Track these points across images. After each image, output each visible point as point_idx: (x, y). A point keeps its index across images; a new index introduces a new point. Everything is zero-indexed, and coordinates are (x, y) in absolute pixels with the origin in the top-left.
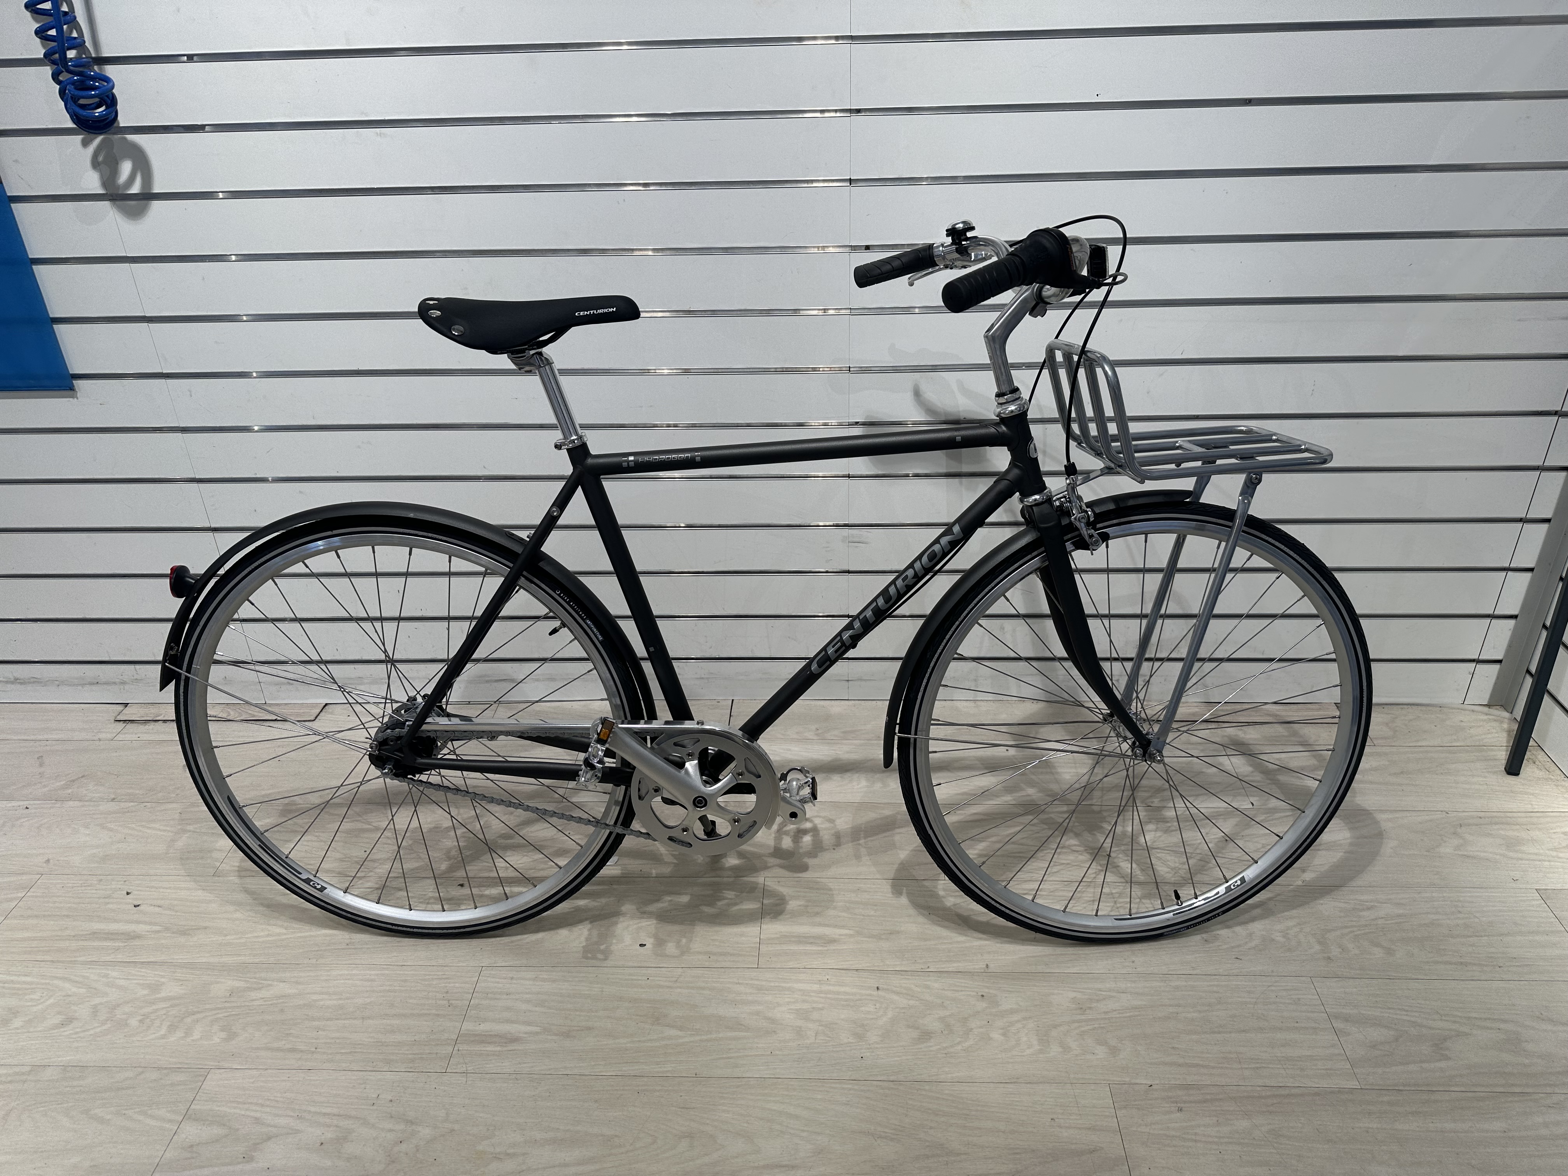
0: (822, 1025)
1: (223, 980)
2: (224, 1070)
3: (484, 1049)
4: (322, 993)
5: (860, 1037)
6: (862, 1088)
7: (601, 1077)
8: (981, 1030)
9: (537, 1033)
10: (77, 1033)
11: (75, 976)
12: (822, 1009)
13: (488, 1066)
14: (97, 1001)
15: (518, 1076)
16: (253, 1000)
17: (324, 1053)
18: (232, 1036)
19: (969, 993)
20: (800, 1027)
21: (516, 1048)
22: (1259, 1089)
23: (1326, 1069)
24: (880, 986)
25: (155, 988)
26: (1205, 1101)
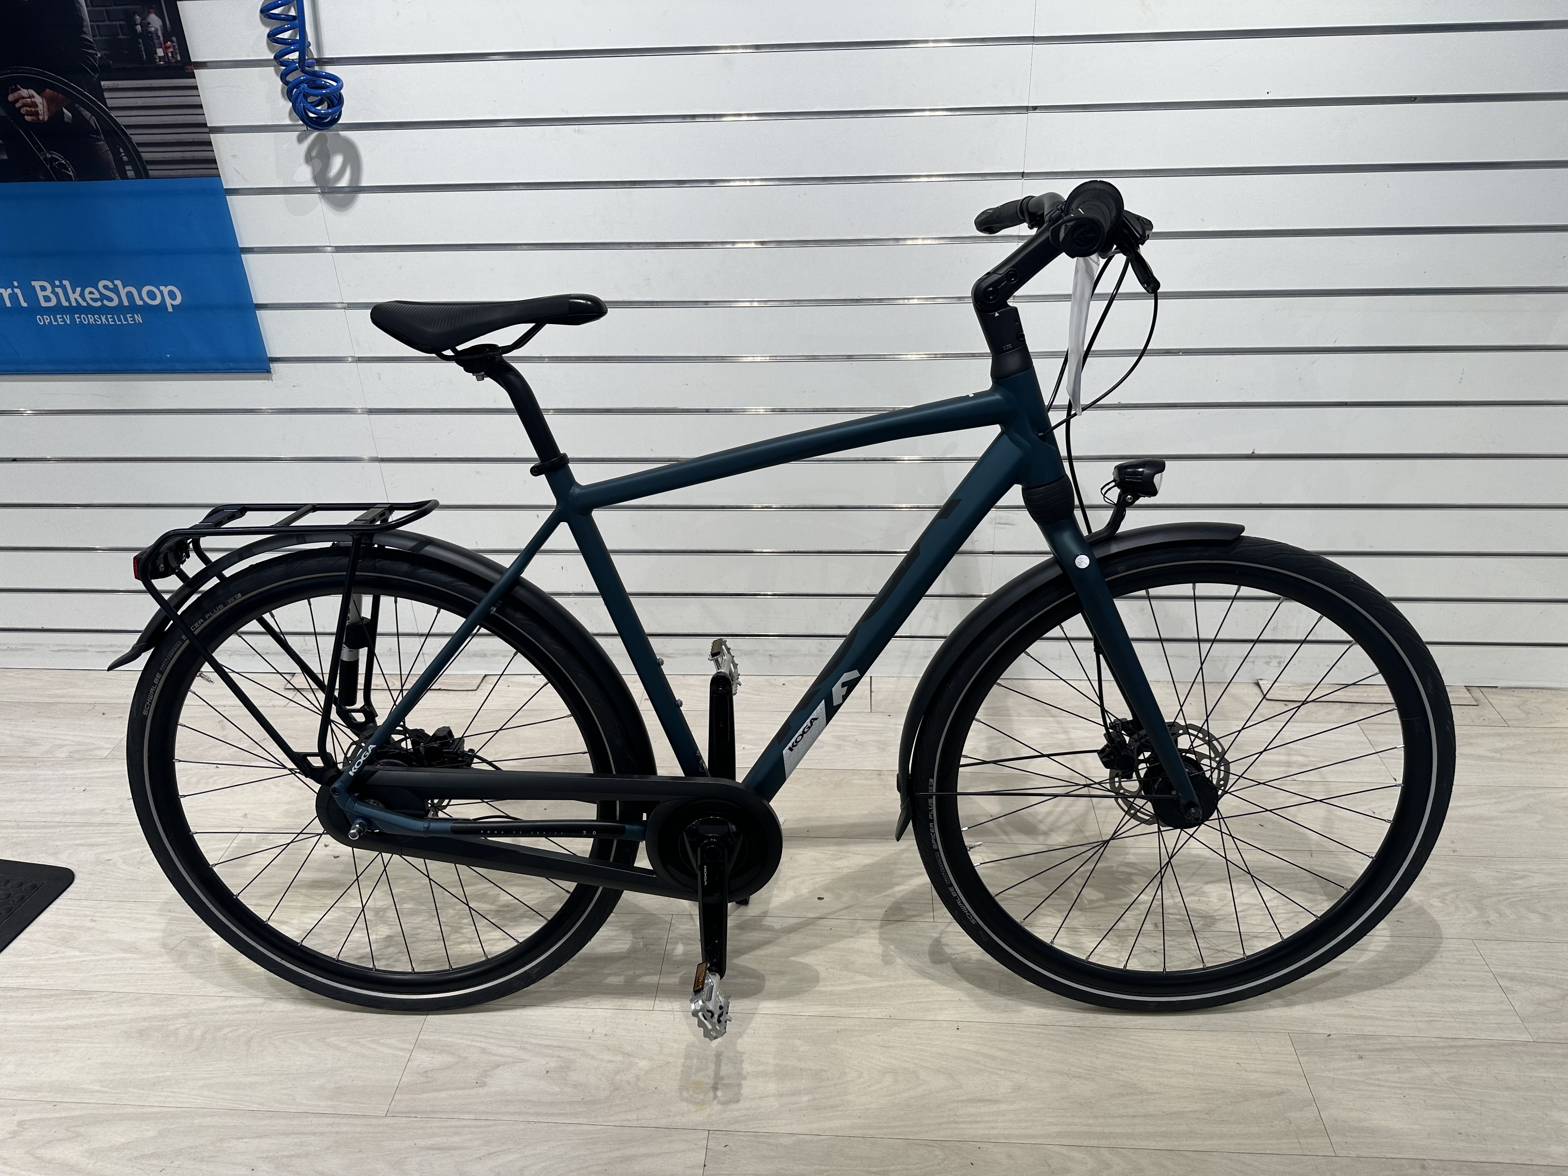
22: (1434, 1040)
23: (1498, 1024)
26: (1384, 1050)
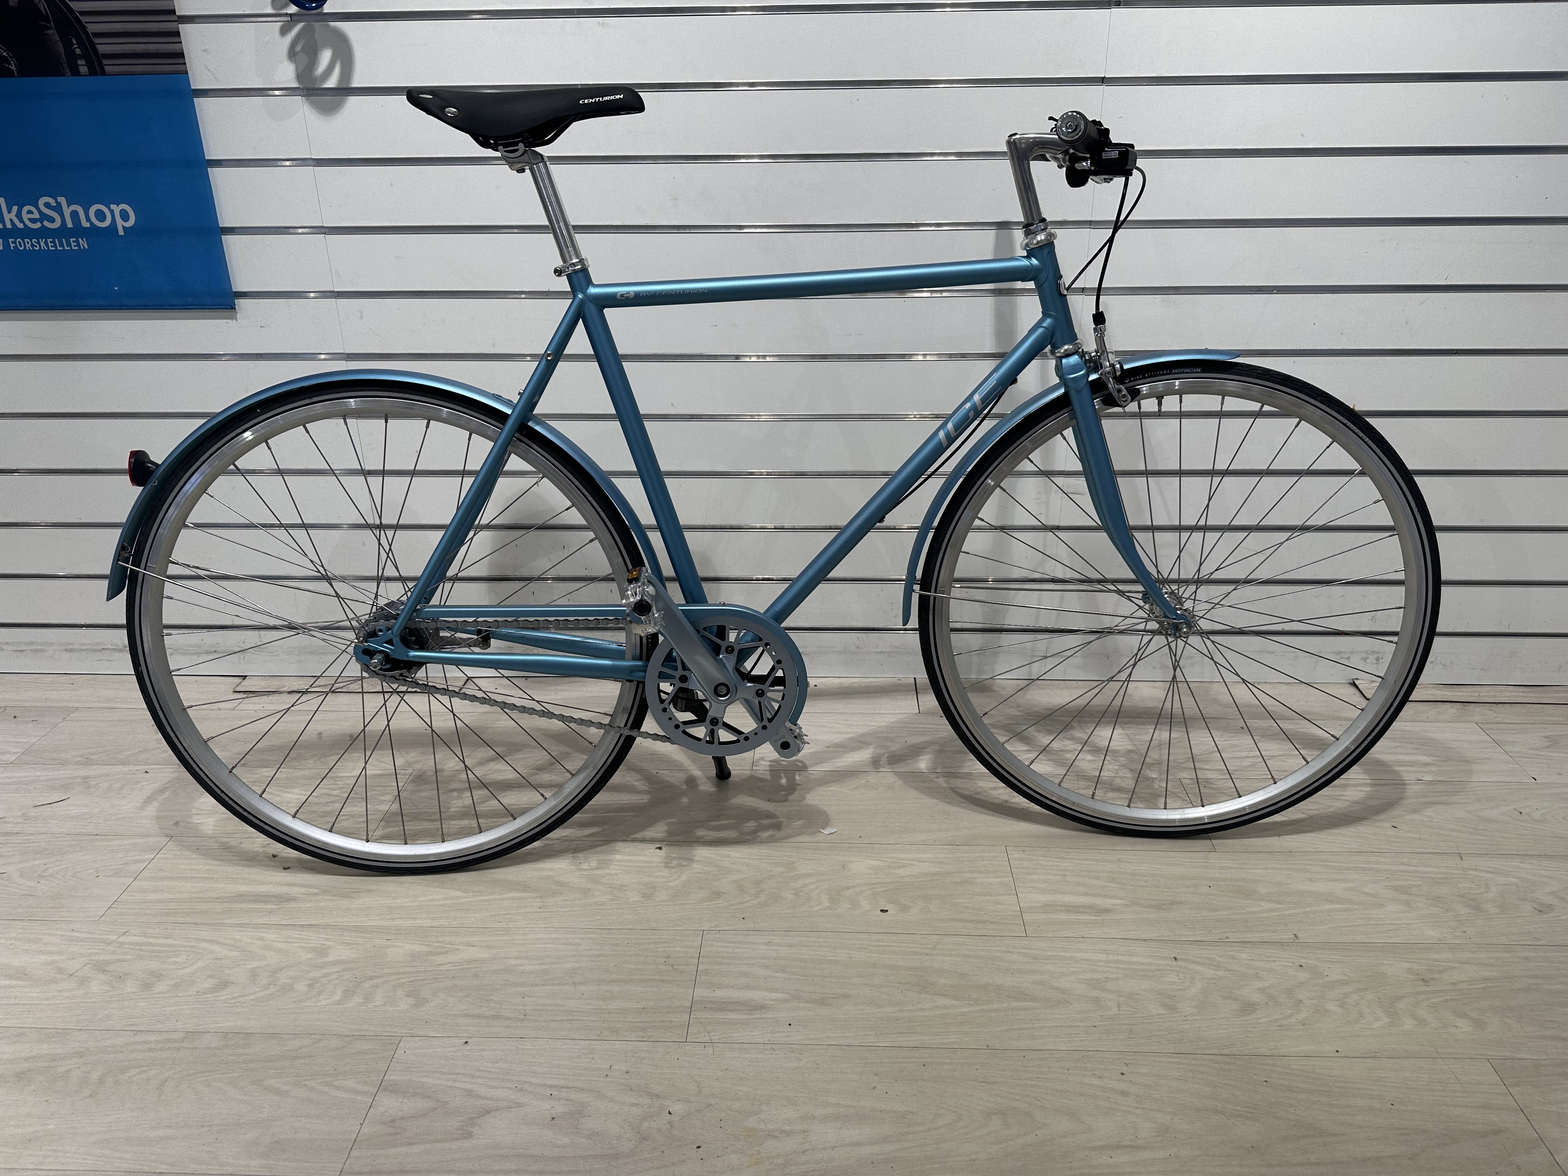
0: (1121, 996)
1: (401, 944)
2: (419, 1038)
3: (726, 1017)
4: (519, 958)
5: (1172, 1009)
6: (1193, 1062)
7: (874, 1048)
8: (1314, 1001)
9: (786, 1001)
10: (234, 998)
11: (225, 938)
12: (1117, 979)
13: (735, 1035)
14: (255, 964)
15: (775, 1046)
16: (439, 965)
17: (537, 1020)
18: (420, 1002)
19: (1284, 963)
20: (1098, 998)
21: (764, 1016)
24: (1178, 956)
25: (321, 951)
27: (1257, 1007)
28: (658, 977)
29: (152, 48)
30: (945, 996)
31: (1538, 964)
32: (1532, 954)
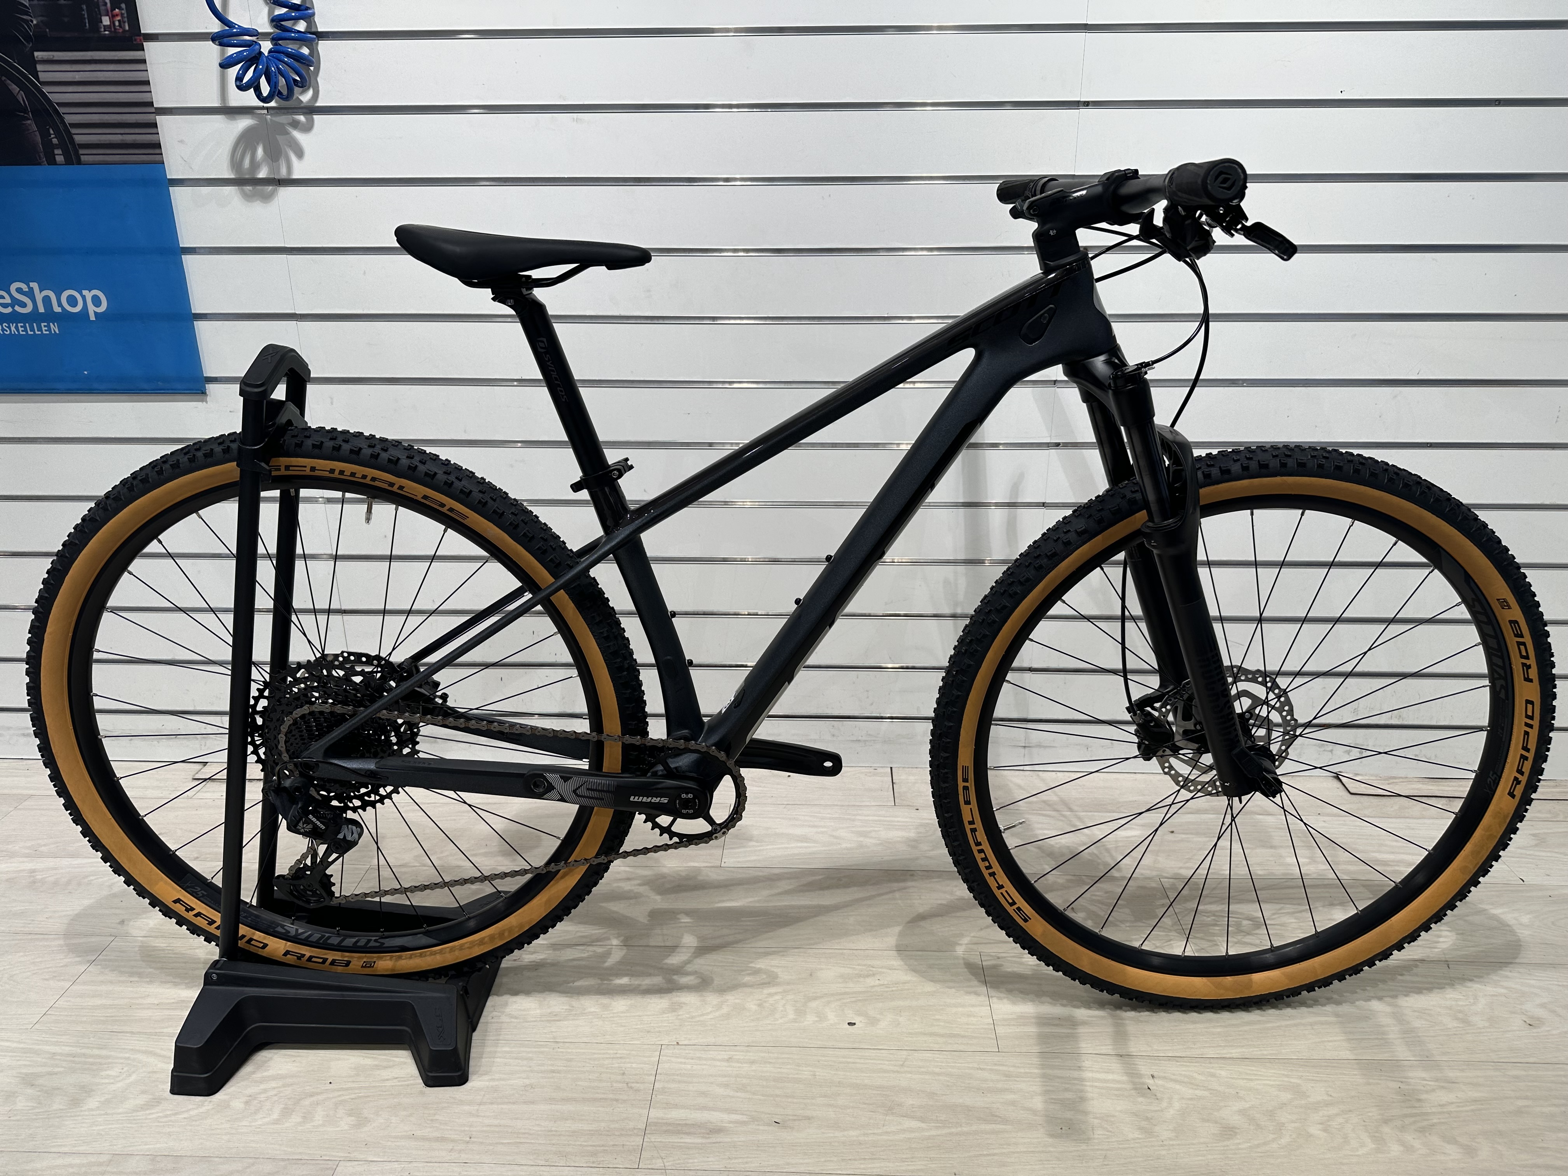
2: (357, 1163)
3: (682, 1140)
5: (1149, 1132)
8: (1296, 1125)
9: (744, 1123)
10: (166, 1116)
11: (162, 1049)
13: (691, 1161)
17: (481, 1143)
18: (362, 1122)
19: (1266, 1082)
20: (1071, 1120)
21: (721, 1140)
24: (1155, 1074)
27: (1238, 1131)
28: (611, 1096)
29: (129, 139)
30: (913, 1118)
31: (1530, 1084)
32: (1523, 1073)
